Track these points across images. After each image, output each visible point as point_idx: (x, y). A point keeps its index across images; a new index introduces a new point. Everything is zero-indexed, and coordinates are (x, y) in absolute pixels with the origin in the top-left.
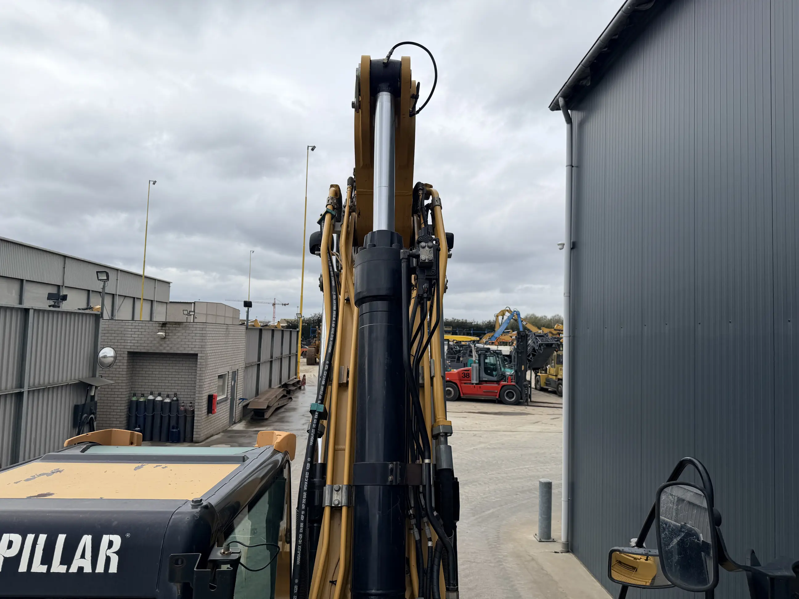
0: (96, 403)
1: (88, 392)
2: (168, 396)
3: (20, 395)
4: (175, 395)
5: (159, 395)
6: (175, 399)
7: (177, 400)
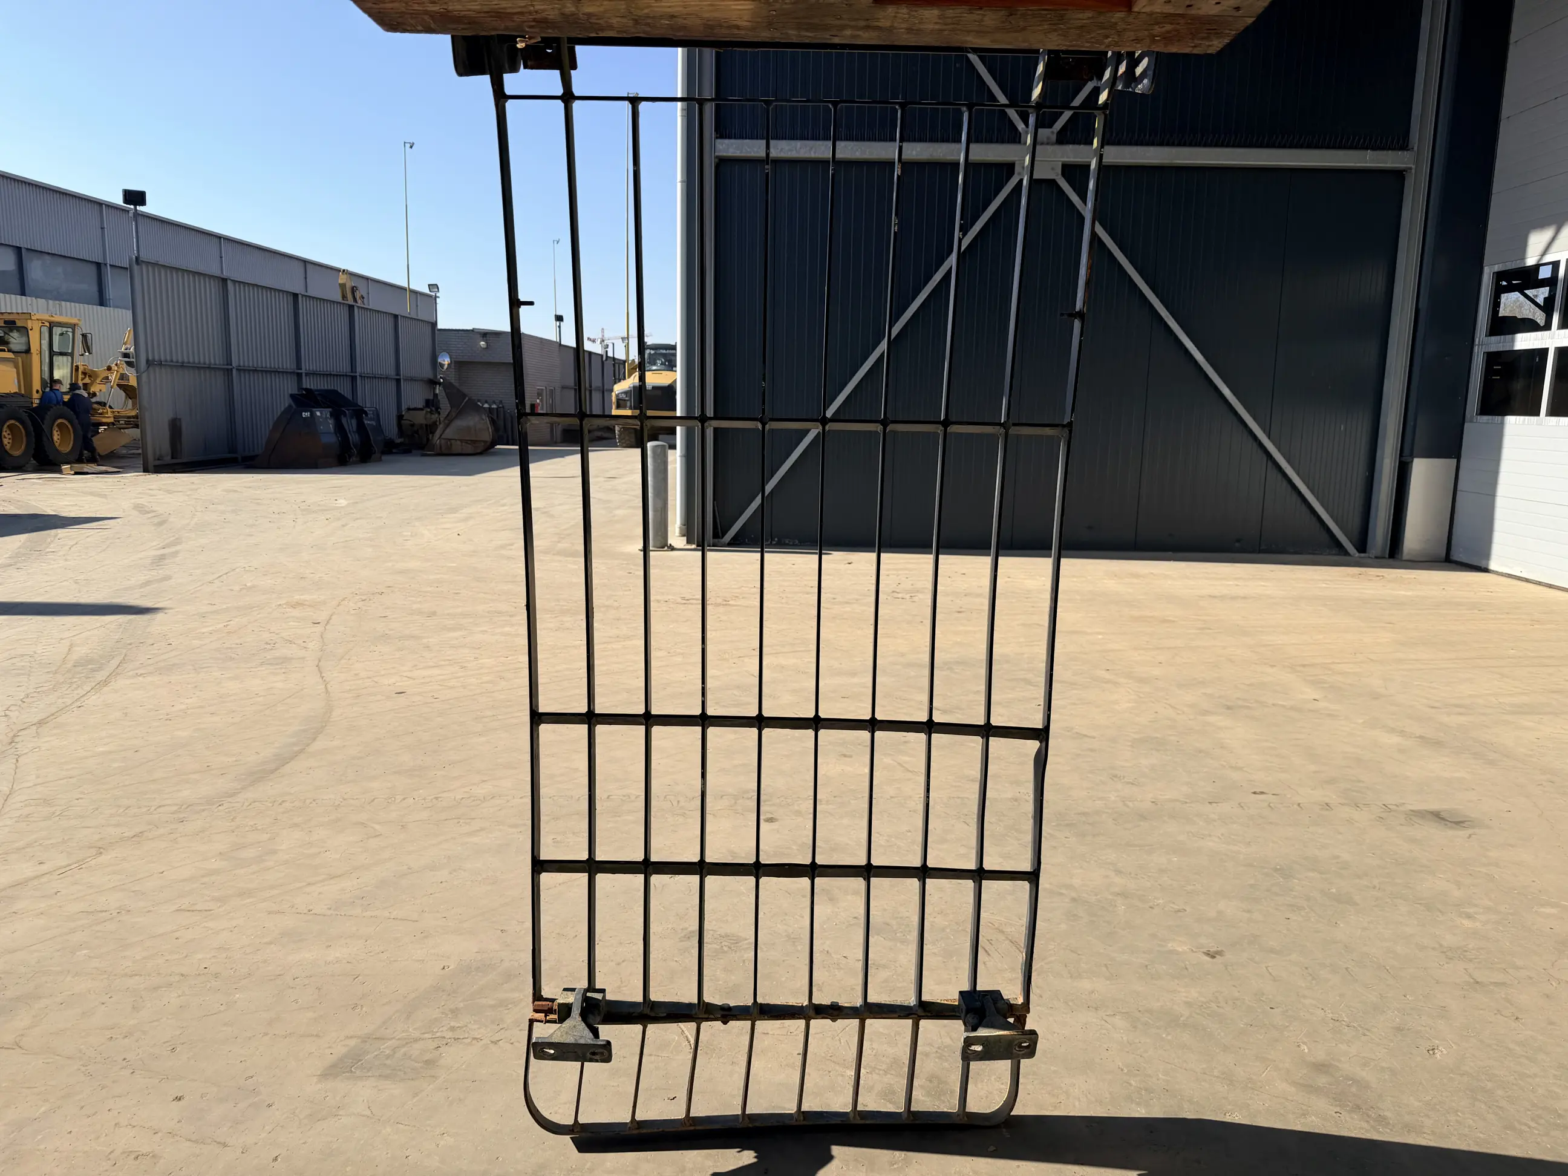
0: (439, 401)
1: (434, 389)
2: (494, 402)
3: (398, 381)
4: (501, 402)
5: (486, 402)
6: (501, 406)
7: (503, 407)
